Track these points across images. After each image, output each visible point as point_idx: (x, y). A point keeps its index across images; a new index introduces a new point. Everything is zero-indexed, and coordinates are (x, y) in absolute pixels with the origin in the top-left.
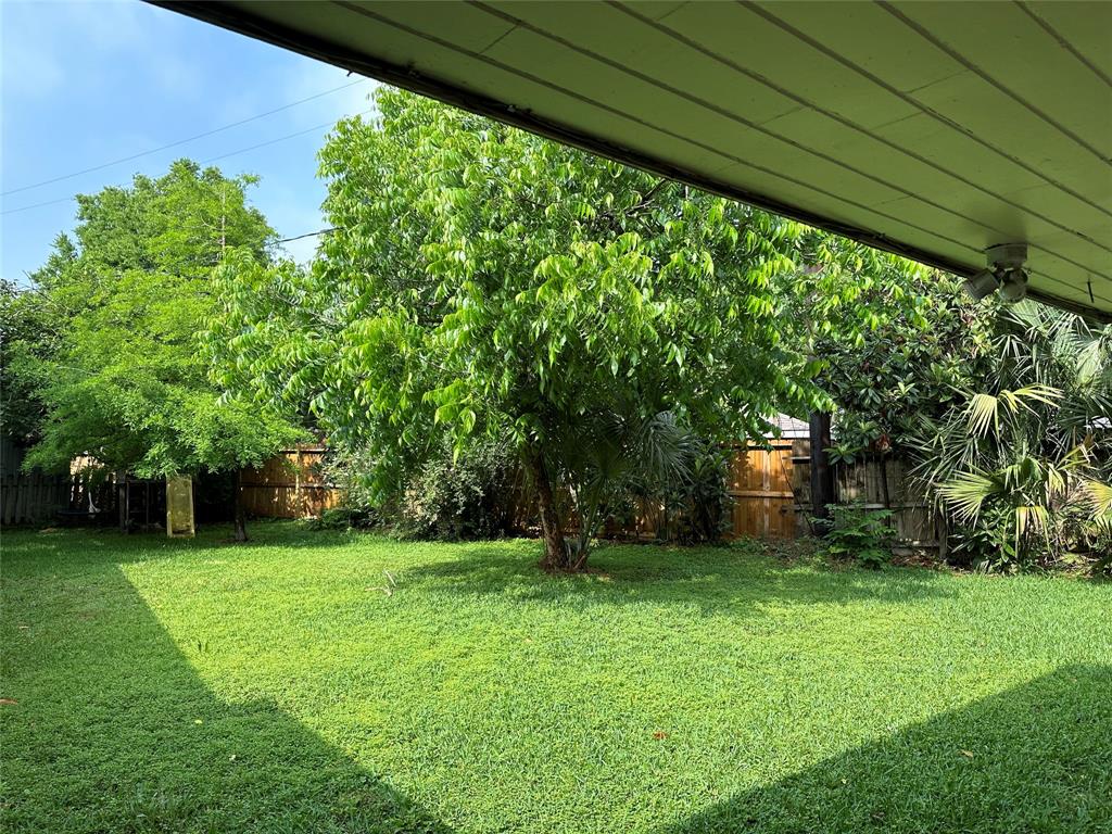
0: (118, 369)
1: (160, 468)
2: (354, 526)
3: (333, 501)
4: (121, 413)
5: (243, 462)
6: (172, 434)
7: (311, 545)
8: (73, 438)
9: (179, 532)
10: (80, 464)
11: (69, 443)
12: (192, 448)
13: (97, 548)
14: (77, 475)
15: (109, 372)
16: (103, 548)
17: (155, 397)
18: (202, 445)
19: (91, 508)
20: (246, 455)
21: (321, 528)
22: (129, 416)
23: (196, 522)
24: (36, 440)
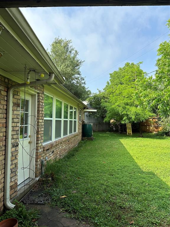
0: (118, 103)
1: (125, 122)
2: (166, 135)
3: (160, 129)
4: (119, 111)
5: (141, 120)
6: (127, 115)
7: (156, 139)
8: (111, 116)
9: (129, 134)
10: (112, 121)
11: (110, 117)
12: (131, 118)
13: (115, 136)
14: (111, 123)
15: (116, 104)
16: (116, 136)
17: (124, 108)
18: (133, 117)
19: (114, 129)
20: (142, 119)
21: (158, 135)
22: (120, 112)
23: (132, 132)
24: (105, 117)
